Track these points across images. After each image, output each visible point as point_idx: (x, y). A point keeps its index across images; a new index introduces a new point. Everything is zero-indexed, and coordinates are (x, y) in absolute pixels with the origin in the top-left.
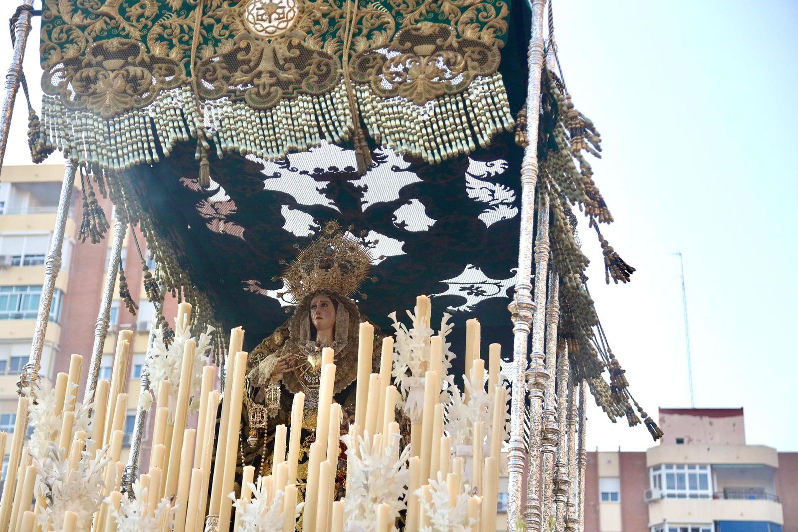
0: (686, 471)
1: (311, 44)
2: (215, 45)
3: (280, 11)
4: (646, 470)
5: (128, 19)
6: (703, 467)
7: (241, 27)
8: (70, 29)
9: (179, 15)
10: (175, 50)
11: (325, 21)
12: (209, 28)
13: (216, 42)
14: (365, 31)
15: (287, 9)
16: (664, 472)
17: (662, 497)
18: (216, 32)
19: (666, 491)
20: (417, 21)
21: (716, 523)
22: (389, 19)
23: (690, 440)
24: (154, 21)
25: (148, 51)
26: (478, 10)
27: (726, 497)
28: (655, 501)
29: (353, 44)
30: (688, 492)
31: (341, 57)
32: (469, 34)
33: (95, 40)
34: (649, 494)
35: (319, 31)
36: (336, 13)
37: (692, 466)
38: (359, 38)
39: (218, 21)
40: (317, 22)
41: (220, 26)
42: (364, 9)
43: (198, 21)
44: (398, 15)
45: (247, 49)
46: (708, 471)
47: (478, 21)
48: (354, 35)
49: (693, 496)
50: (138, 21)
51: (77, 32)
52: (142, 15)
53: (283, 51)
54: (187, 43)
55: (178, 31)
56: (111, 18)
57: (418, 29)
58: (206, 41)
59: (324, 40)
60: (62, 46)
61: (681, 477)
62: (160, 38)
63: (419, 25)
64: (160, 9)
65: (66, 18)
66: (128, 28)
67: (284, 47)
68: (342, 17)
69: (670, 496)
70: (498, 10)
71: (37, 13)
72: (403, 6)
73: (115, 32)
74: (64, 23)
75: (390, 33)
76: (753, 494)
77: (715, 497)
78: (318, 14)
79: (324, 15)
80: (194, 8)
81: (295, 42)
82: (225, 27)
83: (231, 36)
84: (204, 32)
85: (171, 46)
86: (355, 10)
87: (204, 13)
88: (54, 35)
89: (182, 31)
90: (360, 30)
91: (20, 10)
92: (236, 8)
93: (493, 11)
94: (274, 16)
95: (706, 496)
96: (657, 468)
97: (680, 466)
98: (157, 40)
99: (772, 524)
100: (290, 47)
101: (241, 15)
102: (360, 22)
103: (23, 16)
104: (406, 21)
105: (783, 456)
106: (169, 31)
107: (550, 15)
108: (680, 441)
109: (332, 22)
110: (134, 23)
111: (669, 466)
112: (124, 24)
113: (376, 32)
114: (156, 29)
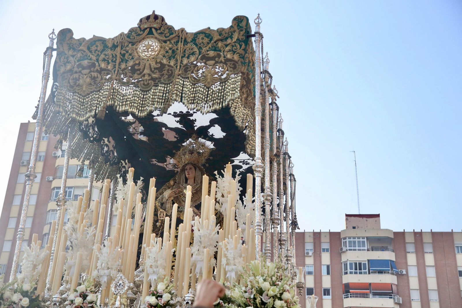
0: (357, 240)
1: (165, 61)
2: (126, 63)
3: (152, 47)
4: (340, 239)
5: (91, 52)
6: (363, 238)
7: (136, 54)
8: (68, 57)
9: (111, 50)
10: (110, 65)
11: (170, 51)
12: (124, 55)
13: (127, 61)
14: (187, 55)
15: (155, 47)
16: (347, 240)
17: (347, 250)
18: (126, 57)
19: (348, 248)
20: (208, 51)
21: (368, 260)
22: (196, 49)
23: (358, 227)
24: (101, 52)
25: (99, 66)
26: (233, 46)
27: (372, 250)
28: (344, 252)
29: (182, 61)
30: (357, 248)
31: (177, 67)
32: (229, 56)
33: (78, 61)
34: (342, 249)
35: (168, 56)
36: (175, 48)
37: (359, 238)
38: (184, 58)
39: (127, 52)
40: (167, 52)
41: (128, 54)
42: (186, 46)
43: (119, 53)
44: (200, 48)
45: (139, 64)
46: (365, 240)
47: (232, 51)
48: (182, 57)
49: (359, 250)
50: (95, 52)
51: (71, 59)
52: (96, 50)
53: (153, 65)
54: (115, 62)
55: (111, 56)
56: (84, 52)
57: (208, 54)
58: (122, 61)
59: (170, 60)
60: (65, 64)
61: (355, 242)
62: (104, 60)
63: (208, 52)
64: (104, 47)
65: (66, 52)
66: (91, 56)
67: (154, 63)
68: (177, 49)
69: (350, 250)
70: (241, 46)
71: (55, 50)
72: (202, 44)
73: (86, 57)
74: (66, 54)
75: (197, 56)
76: (384, 249)
77: (368, 250)
78: (168, 49)
79: (170, 49)
80: (117, 46)
81: (158, 60)
82: (130, 55)
83: (133, 58)
84: (122, 57)
85: (108, 63)
86: (182, 46)
87: (122, 49)
88: (62, 60)
89: (113, 56)
90: (185, 55)
91: (48, 49)
92: (134, 46)
93: (239, 46)
94: (150, 50)
95: (365, 250)
96: (345, 238)
97: (354, 238)
98: (103, 61)
99: (391, 261)
100: (156, 63)
101: (136, 49)
102: (185, 52)
103: (49, 51)
104: (203, 51)
105: (395, 234)
106: (107, 57)
107: (262, 47)
108: (354, 228)
109: (173, 51)
110: (94, 53)
111: (350, 238)
112: (89, 54)
113: (191, 56)
114: (102, 56)
